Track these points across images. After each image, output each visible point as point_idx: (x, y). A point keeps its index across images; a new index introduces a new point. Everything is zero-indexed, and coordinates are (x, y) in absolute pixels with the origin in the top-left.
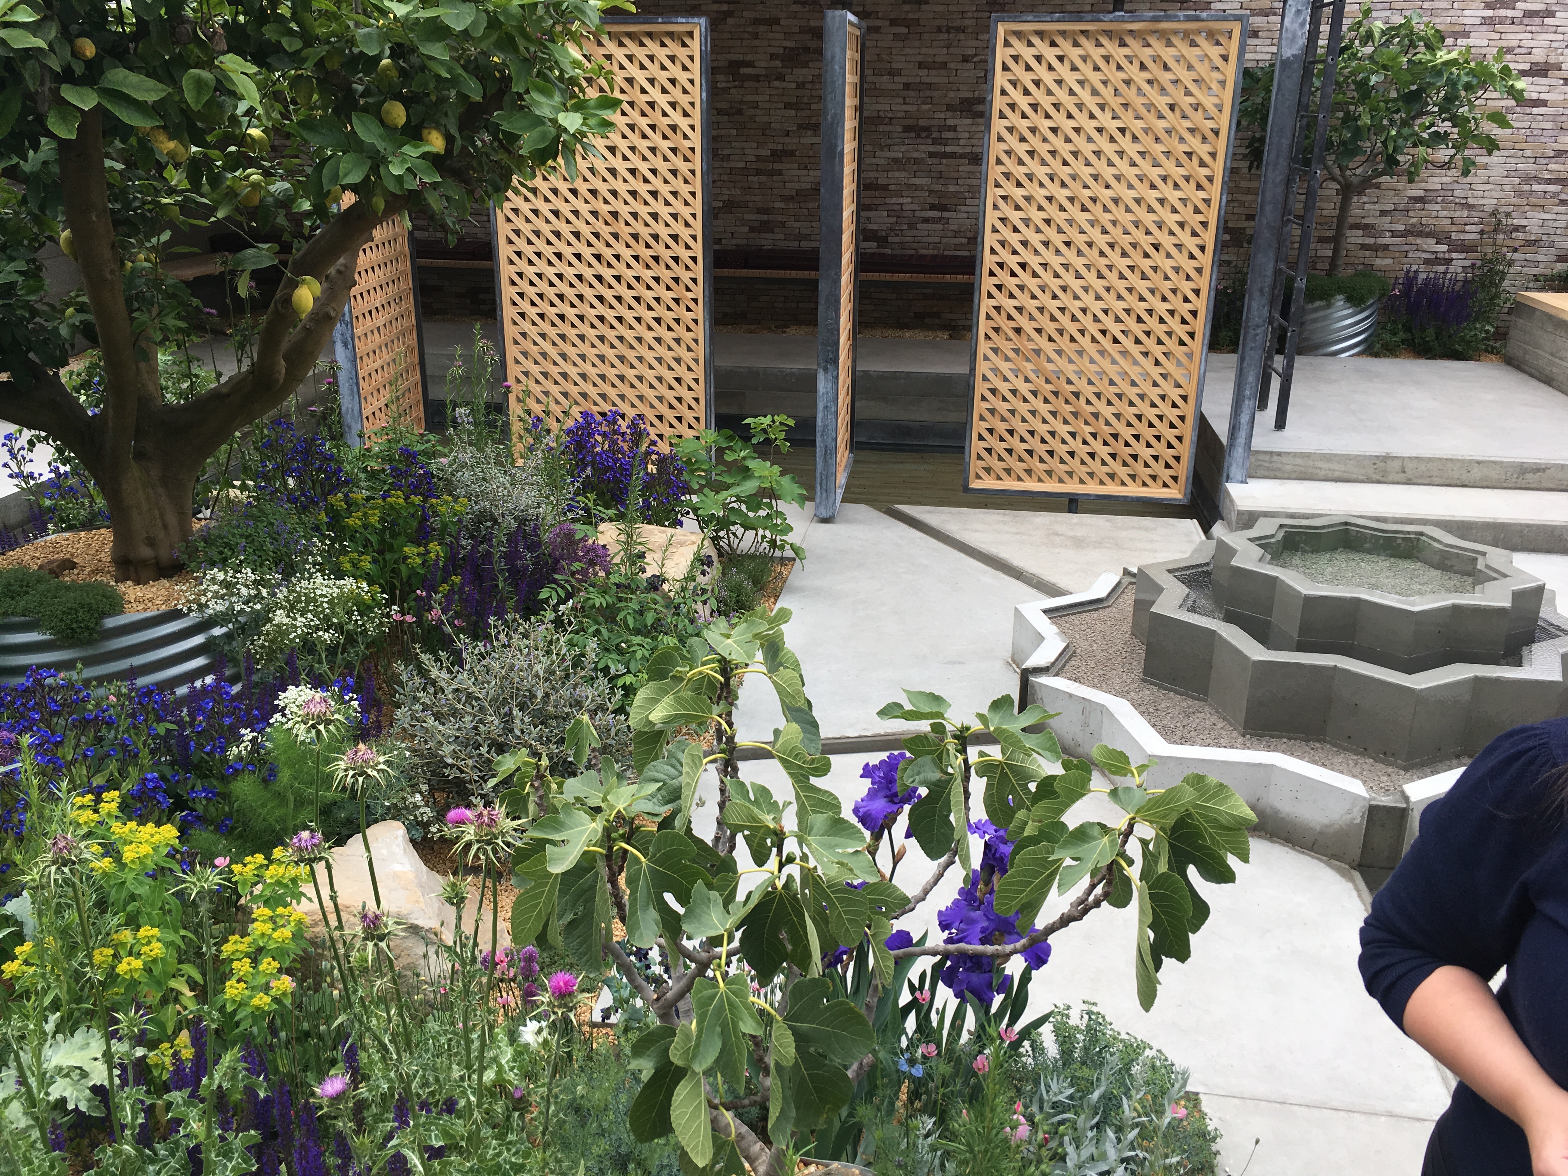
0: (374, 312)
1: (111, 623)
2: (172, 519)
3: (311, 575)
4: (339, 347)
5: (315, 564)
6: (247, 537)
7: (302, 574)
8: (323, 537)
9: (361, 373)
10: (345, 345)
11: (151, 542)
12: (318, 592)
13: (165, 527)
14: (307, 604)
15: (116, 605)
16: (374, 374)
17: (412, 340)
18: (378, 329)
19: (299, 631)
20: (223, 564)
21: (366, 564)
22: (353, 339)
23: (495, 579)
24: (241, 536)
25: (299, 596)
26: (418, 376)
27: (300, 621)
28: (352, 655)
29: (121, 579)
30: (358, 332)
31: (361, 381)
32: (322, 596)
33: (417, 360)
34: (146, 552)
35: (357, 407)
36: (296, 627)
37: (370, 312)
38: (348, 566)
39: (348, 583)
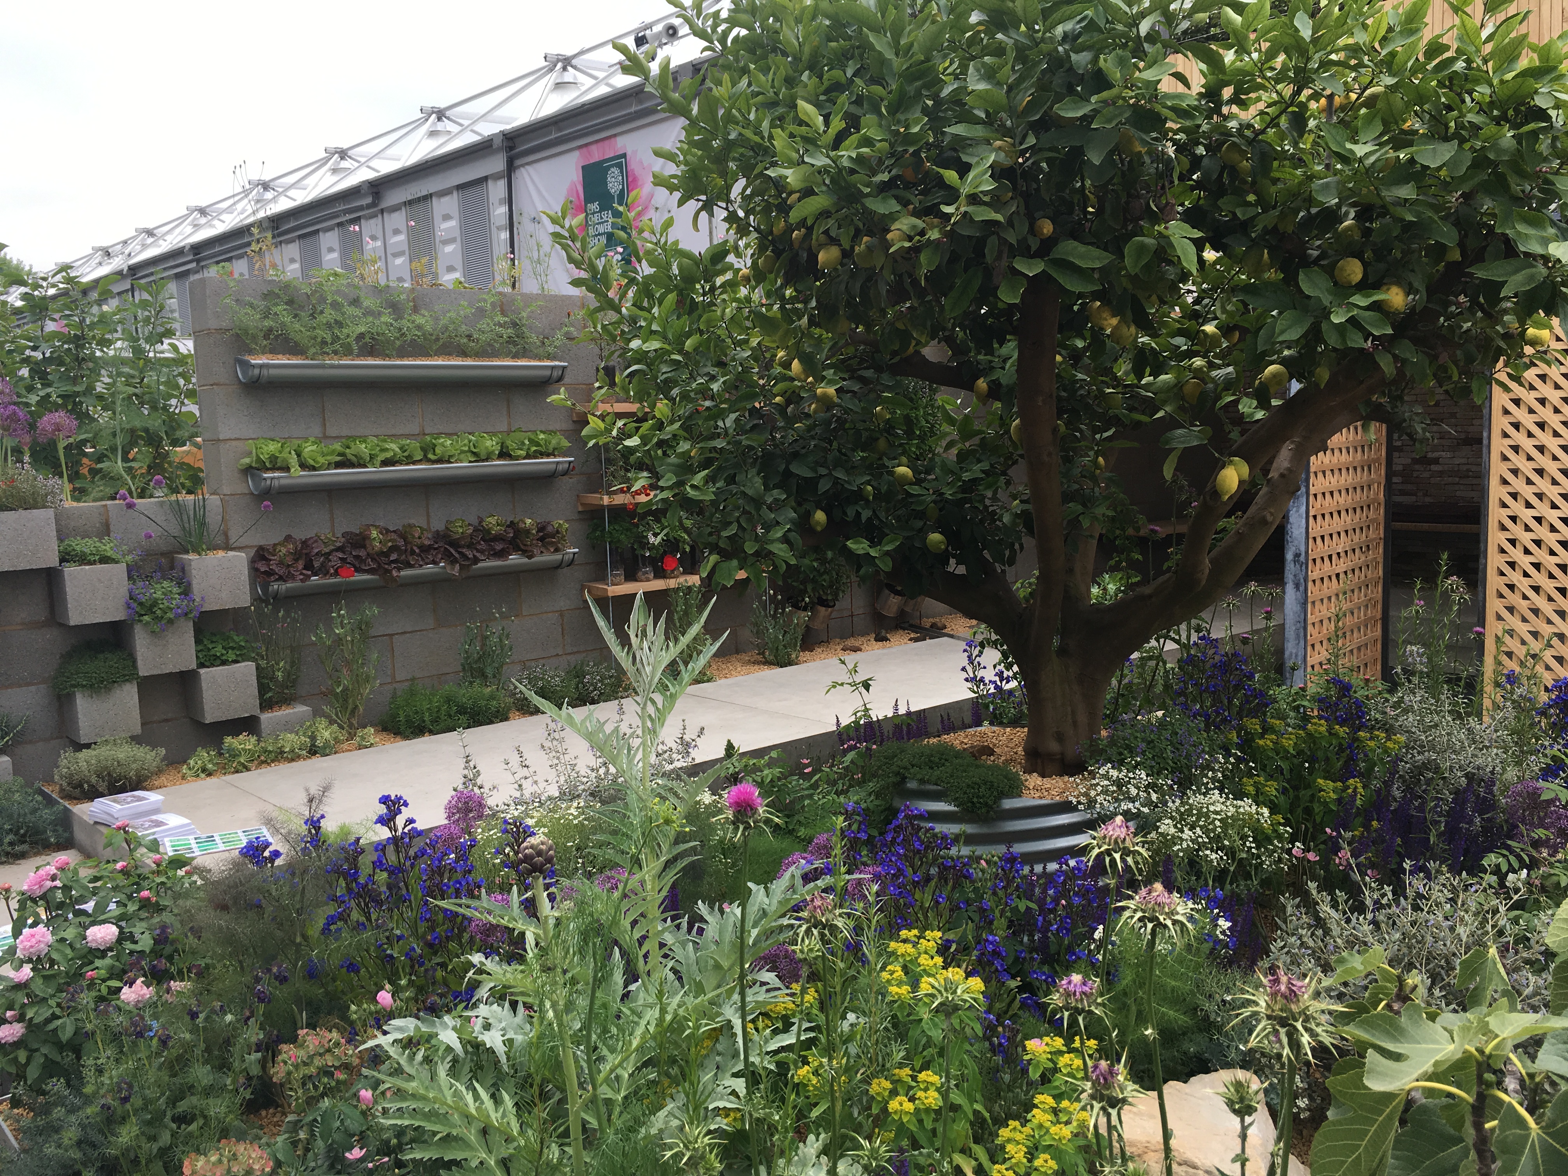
0: (1334, 557)
1: (1008, 804)
2: (1082, 718)
3: (1208, 790)
4: (1290, 588)
5: (1214, 780)
6: (1149, 743)
7: (1199, 789)
8: (1228, 754)
9: (1311, 618)
10: (1297, 586)
11: (1060, 737)
12: (1212, 808)
13: (1075, 723)
14: (1198, 819)
15: (1015, 788)
16: (1326, 622)
17: (1377, 593)
18: (1338, 575)
19: (1185, 845)
20: (1119, 764)
21: (1272, 789)
22: (1306, 580)
23: (1427, 832)
24: (1143, 740)
25: (1191, 809)
26: (1378, 632)
27: (1187, 834)
28: (1242, 888)
29: (1029, 771)
30: (1312, 576)
31: (1310, 628)
32: (1216, 813)
33: (1379, 615)
34: (1054, 746)
35: (1301, 653)
36: (1182, 839)
37: (1330, 557)
38: (1251, 789)
39: (1247, 806)
